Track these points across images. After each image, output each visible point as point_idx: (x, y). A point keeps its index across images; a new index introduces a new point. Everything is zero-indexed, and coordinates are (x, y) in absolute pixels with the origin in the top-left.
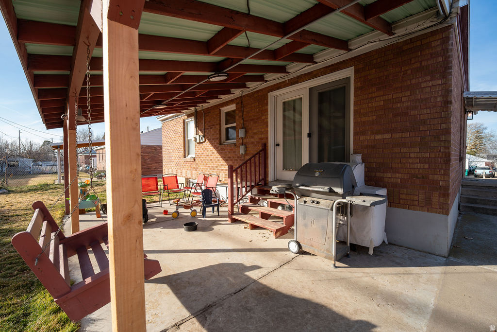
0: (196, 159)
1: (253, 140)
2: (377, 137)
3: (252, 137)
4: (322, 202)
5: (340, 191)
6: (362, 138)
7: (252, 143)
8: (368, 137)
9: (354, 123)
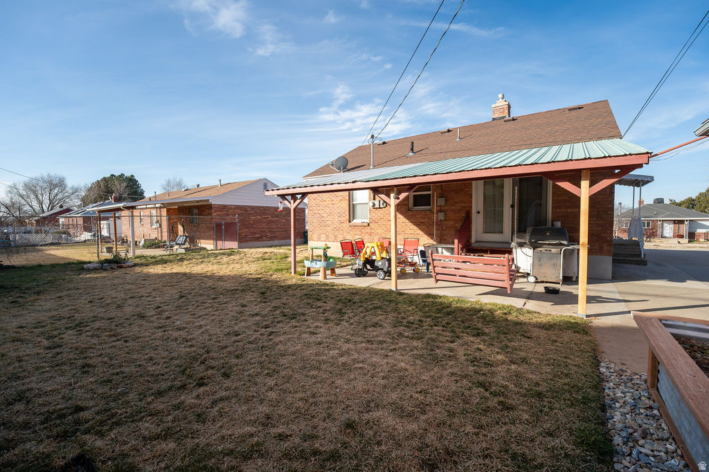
0: (371, 225)
1: (454, 208)
2: (569, 210)
3: (453, 205)
4: (553, 250)
5: (565, 242)
6: (558, 210)
7: (453, 210)
8: (562, 210)
9: (552, 200)
